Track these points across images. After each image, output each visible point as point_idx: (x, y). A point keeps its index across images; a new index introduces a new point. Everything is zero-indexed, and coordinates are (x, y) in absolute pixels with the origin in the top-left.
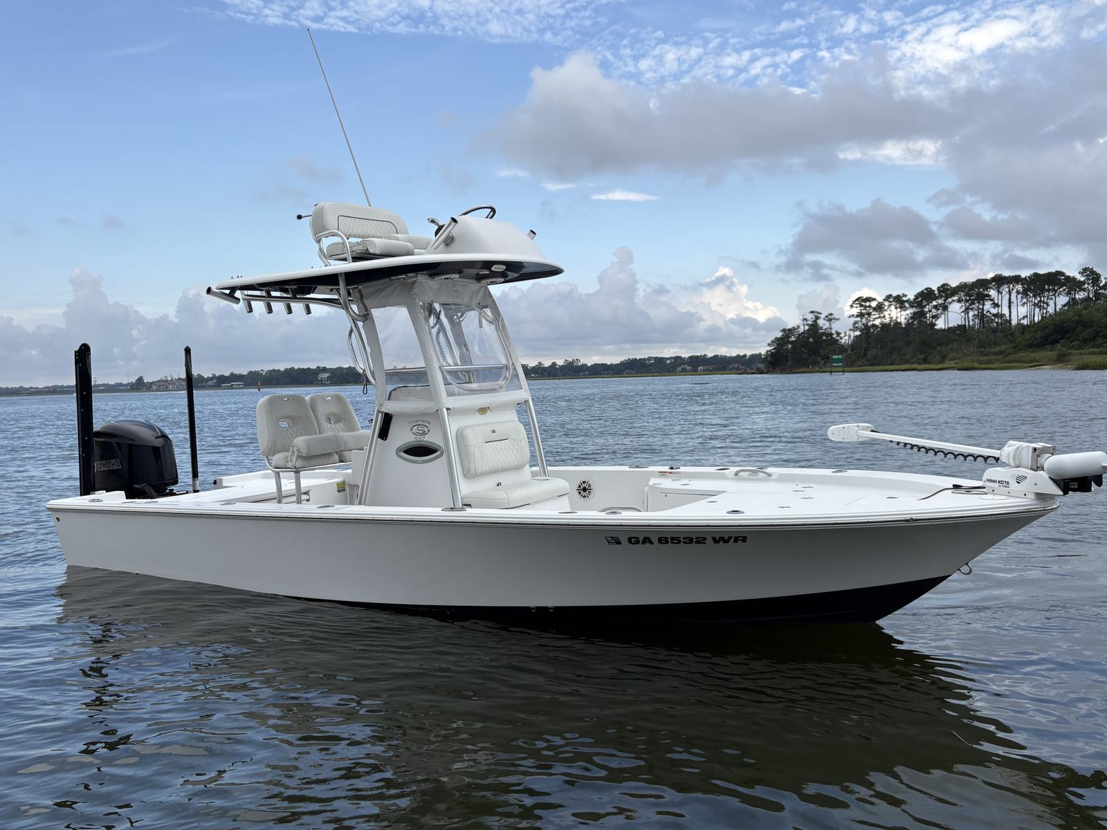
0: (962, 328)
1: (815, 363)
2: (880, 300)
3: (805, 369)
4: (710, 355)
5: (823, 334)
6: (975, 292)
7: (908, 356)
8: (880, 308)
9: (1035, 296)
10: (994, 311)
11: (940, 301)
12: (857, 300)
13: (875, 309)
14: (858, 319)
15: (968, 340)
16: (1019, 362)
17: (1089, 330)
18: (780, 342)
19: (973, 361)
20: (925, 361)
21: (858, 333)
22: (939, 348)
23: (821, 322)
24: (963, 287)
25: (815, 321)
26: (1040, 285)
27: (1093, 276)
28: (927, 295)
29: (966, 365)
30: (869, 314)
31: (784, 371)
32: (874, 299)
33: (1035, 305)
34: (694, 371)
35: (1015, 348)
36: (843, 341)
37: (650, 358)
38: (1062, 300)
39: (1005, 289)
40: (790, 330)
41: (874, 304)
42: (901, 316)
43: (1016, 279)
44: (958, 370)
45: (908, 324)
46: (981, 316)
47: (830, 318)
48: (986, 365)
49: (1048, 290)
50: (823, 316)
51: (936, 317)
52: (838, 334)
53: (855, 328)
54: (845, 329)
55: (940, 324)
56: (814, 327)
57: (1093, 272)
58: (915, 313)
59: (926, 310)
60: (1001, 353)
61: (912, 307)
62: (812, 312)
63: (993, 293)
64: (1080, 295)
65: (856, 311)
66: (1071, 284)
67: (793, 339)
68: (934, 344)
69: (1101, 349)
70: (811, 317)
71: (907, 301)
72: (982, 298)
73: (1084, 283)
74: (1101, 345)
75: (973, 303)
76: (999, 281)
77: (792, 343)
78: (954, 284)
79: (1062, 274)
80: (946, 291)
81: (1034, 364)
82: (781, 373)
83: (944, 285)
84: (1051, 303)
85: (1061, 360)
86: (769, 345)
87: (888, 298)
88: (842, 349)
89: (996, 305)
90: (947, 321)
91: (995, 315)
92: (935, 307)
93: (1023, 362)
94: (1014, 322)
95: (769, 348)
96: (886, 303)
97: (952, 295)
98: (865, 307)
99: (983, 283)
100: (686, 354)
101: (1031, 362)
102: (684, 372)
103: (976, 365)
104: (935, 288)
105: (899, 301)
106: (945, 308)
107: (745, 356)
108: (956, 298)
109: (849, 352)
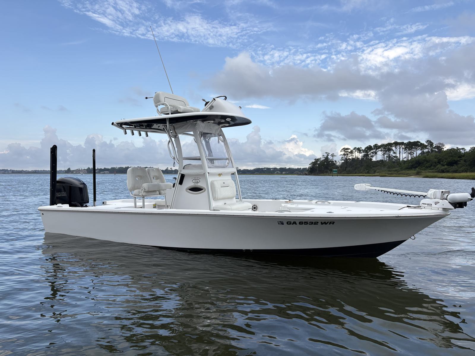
0: (382, 161)
1: (327, 172)
2: (352, 149)
3: (323, 174)
4: (287, 168)
5: (330, 161)
6: (387, 148)
7: (362, 170)
8: (352, 152)
9: (409, 150)
10: (394, 155)
11: (374, 151)
12: (343, 149)
13: (350, 153)
14: (343, 156)
15: (384, 165)
16: (403, 174)
17: (429, 163)
18: (314, 164)
19: (386, 173)
20: (368, 173)
21: (343, 161)
22: (373, 168)
23: (329, 157)
24: (383, 146)
25: (327, 156)
26: (411, 146)
27: (430, 143)
28: (369, 148)
29: (383, 175)
30: (348, 154)
31: (315, 175)
32: (350, 149)
33: (409, 153)
34: (281, 174)
35: (401, 169)
36: (337, 164)
37: (265, 168)
38: (419, 152)
39: (398, 147)
40: (318, 159)
41: (349, 151)
42: (360, 156)
43: (402, 143)
44: (380, 176)
45: (362, 159)
46: (389, 157)
47: (333, 155)
48: (391, 175)
49: (414, 148)
50: (330, 154)
51: (372, 156)
52: (336, 161)
54: (338, 160)
55: (374, 159)
56: (327, 158)
58: (365, 155)
59: (369, 153)
60: (396, 171)
61: (364, 152)
62: (326, 153)
63: (394, 148)
64: (426, 150)
65: (342, 153)
66: (423, 146)
67: (319, 163)
68: (371, 167)
69: (433, 170)
70: (326, 155)
71: (362, 150)
72: (390, 150)
73: (427, 146)
74: (433, 169)
75: (386, 152)
76: (396, 144)
77: (318, 164)
78: (379, 144)
79: (419, 142)
80: (377, 147)
81: (408, 175)
82: (314, 175)
83: (376, 145)
84: (415, 153)
85: (418, 174)
86: (310, 164)
87: (355, 148)
88: (337, 167)
89: (395, 153)
90: (376, 158)
91: (394, 157)
92: (372, 153)
93: (404, 174)
94: (401, 159)
95: (310, 166)
96: (354, 151)
97: (379, 148)
98: (346, 152)
99: (390, 144)
100: (278, 167)
101: (407, 174)
102: (277, 174)
103: (387, 175)
104: (372, 145)
105: (359, 150)
106: (376, 153)
107: (301, 168)
108: (380, 150)
109: (340, 168)
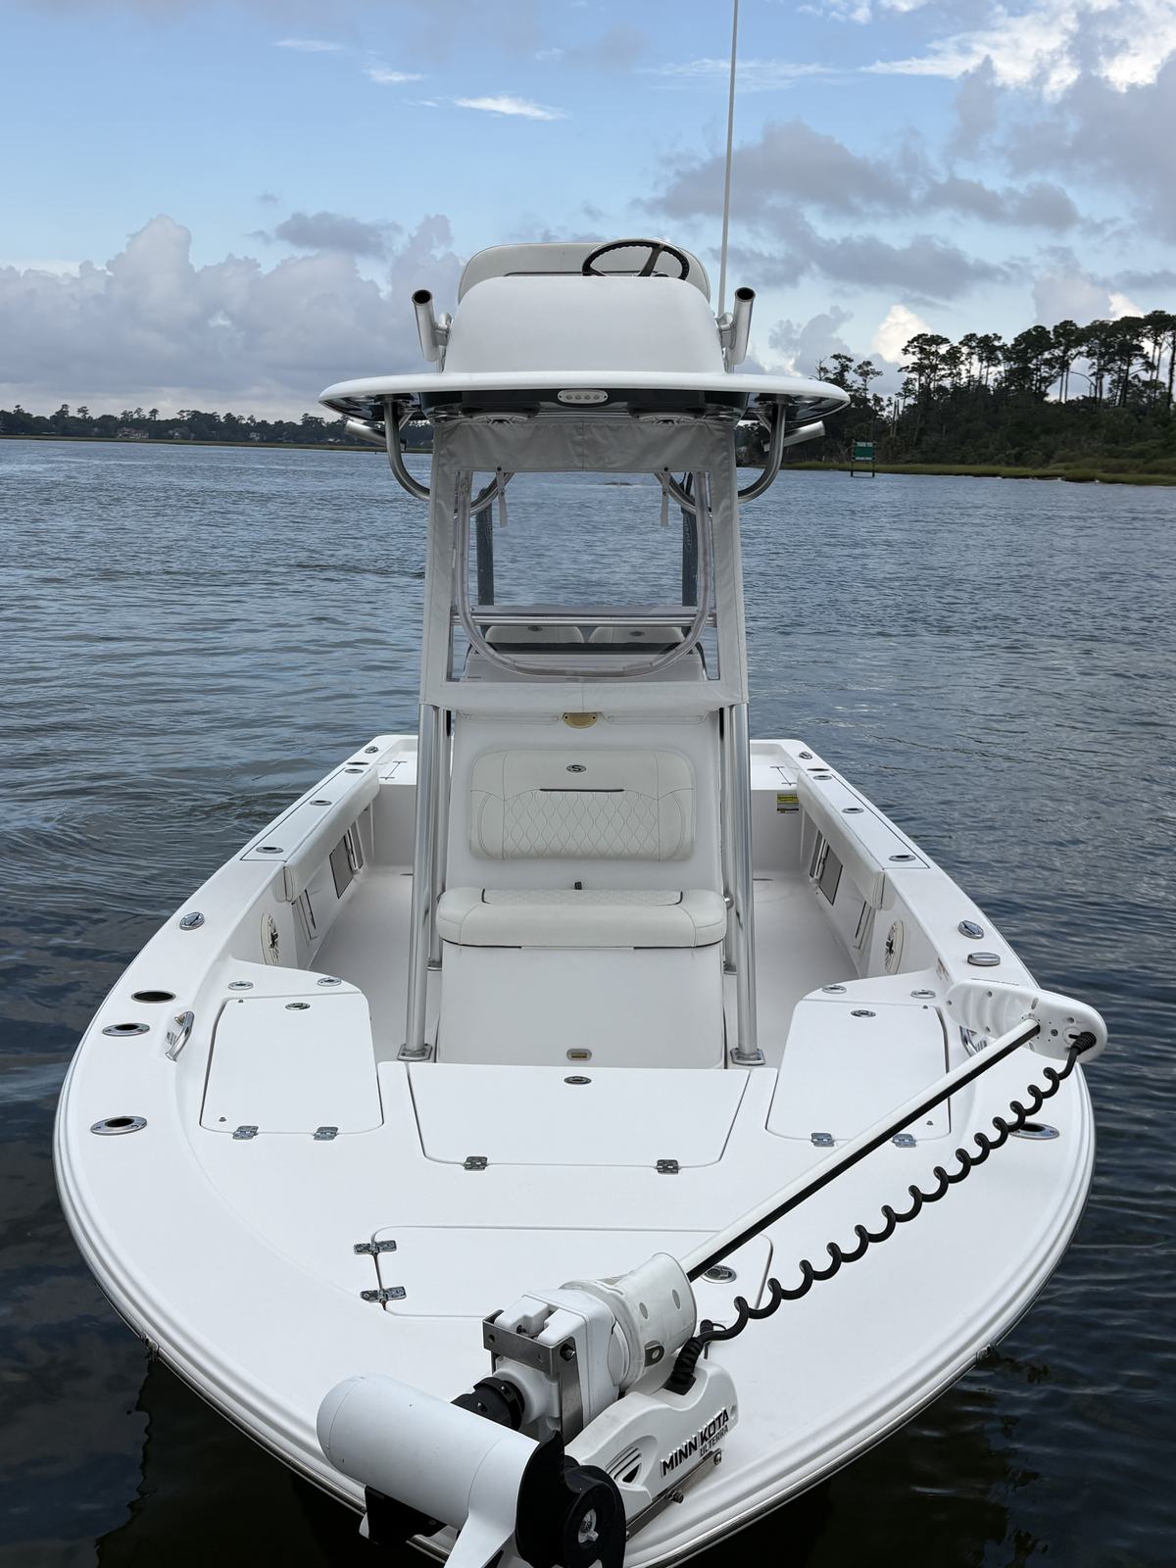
2: (955, 342)
3: (814, 462)
6: (1117, 340)
7: (991, 448)
8: (953, 357)
10: (1145, 376)
11: (1057, 352)
12: (915, 339)
13: (943, 359)
14: (914, 375)
15: (1096, 426)
20: (1019, 460)
21: (910, 401)
22: (1043, 439)
23: (850, 377)
24: (1099, 329)
25: (841, 374)
28: (1034, 340)
29: (1080, 472)
30: (934, 368)
32: (946, 341)
35: (1165, 446)
36: (885, 414)
39: (1168, 338)
41: (943, 349)
42: (993, 374)
45: (999, 391)
46: (1124, 383)
47: (865, 370)
50: (854, 365)
51: (1048, 381)
52: (878, 400)
53: (907, 391)
55: (1053, 395)
58: (1010, 372)
59: (1032, 366)
60: (1141, 454)
61: (1008, 359)
62: (836, 357)
65: (912, 359)
68: (1038, 430)
70: (833, 365)
71: (1000, 348)
72: (1130, 351)
75: (1111, 361)
76: (1159, 323)
78: (1083, 323)
80: (1069, 334)
83: (1065, 324)
87: (970, 338)
88: (882, 429)
89: (1150, 366)
90: (1065, 389)
91: (1146, 384)
92: (1047, 362)
96: (965, 350)
97: (1078, 342)
98: (929, 354)
99: (1130, 325)
105: (987, 347)
106: (1064, 365)
108: (1084, 349)
109: (892, 435)
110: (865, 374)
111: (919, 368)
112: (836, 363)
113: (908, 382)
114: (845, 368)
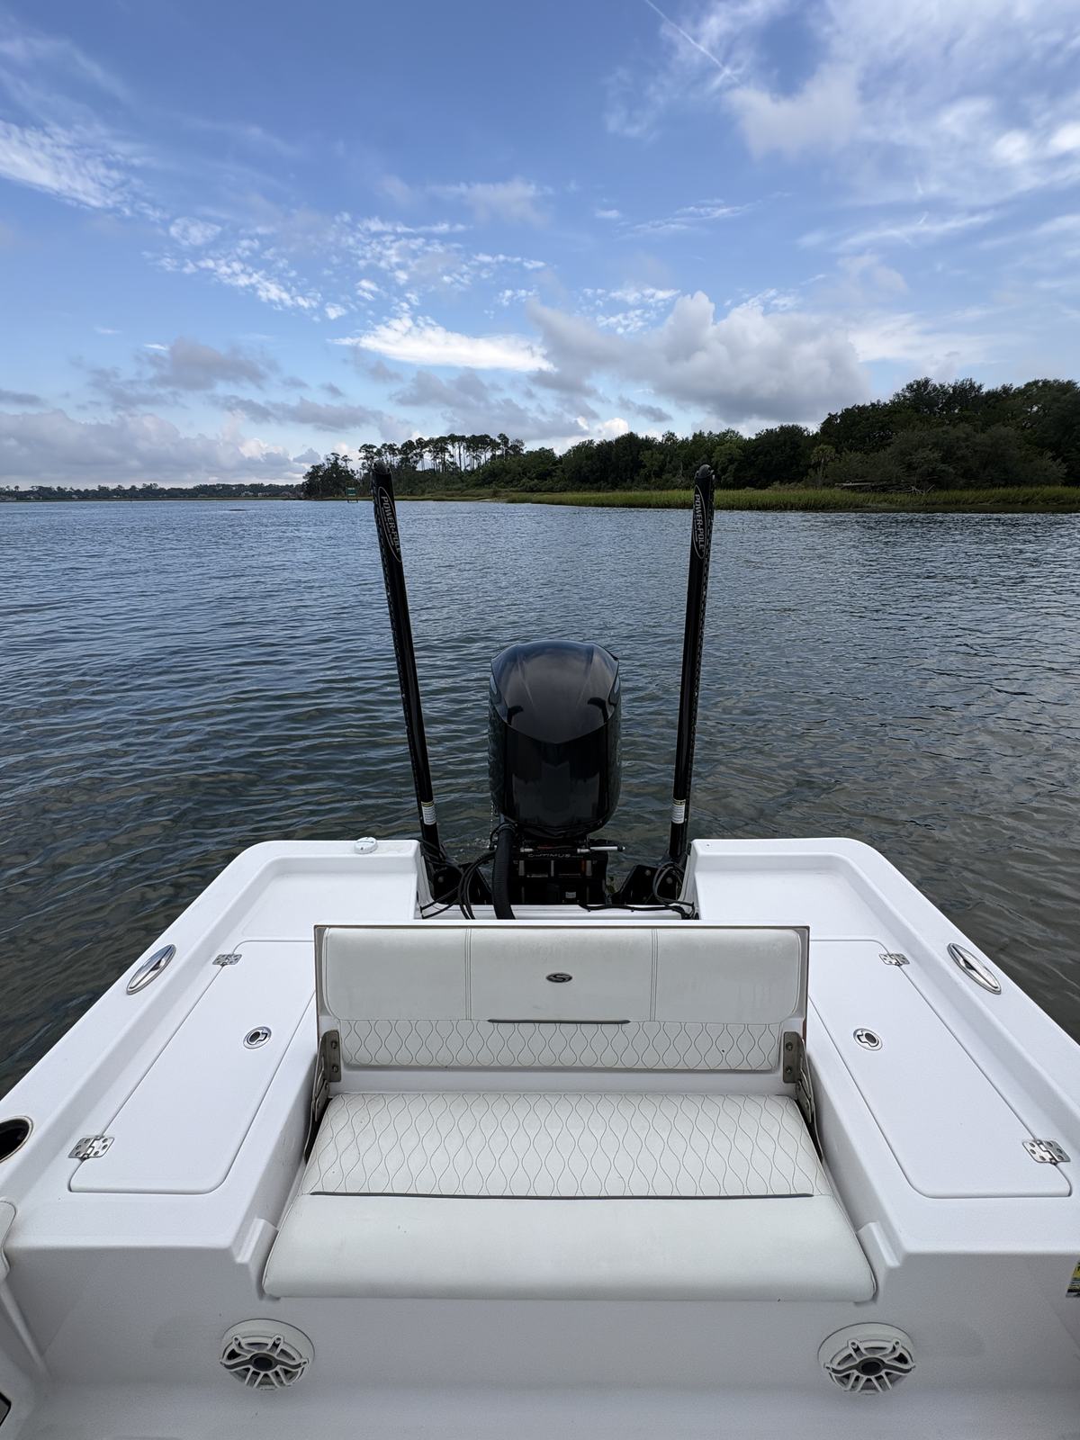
0: (432, 471)
1: (338, 493)
2: (379, 447)
3: (332, 497)
4: (266, 484)
5: (342, 471)
6: (439, 445)
7: (401, 489)
8: (379, 453)
9: (473, 451)
10: (451, 460)
11: (418, 451)
12: (363, 446)
13: (375, 454)
14: (365, 461)
15: (438, 480)
16: (470, 496)
17: (509, 476)
18: (312, 475)
19: (442, 495)
20: (412, 493)
21: (366, 471)
22: (420, 485)
23: (340, 462)
24: (431, 441)
25: (336, 461)
26: (477, 443)
28: (409, 446)
29: (439, 497)
30: (373, 458)
31: (316, 499)
32: (375, 447)
33: (474, 457)
35: (467, 486)
36: (356, 477)
37: (218, 485)
38: (489, 455)
39: (457, 445)
40: (318, 467)
41: (375, 450)
42: (395, 460)
43: (462, 439)
44: (434, 500)
45: (399, 467)
46: (444, 463)
47: (345, 459)
48: (451, 498)
49: (481, 448)
50: (341, 457)
51: (416, 462)
52: (353, 471)
53: (364, 468)
54: (357, 468)
55: (419, 468)
56: (335, 465)
57: (505, 438)
58: (402, 459)
59: (410, 456)
60: (459, 489)
61: (400, 454)
62: (333, 454)
63: (450, 447)
64: (498, 453)
65: (363, 455)
66: (495, 446)
67: (321, 474)
68: (417, 482)
69: (516, 489)
71: (397, 449)
72: (444, 450)
73: (499, 444)
74: (516, 486)
75: (438, 454)
76: (453, 439)
77: (320, 476)
78: (426, 439)
79: (489, 437)
80: (421, 444)
81: (479, 498)
83: (420, 439)
84: (483, 457)
85: (495, 496)
86: (304, 478)
87: (384, 445)
88: (356, 483)
89: (452, 456)
90: (423, 466)
91: (452, 463)
92: (415, 455)
93: (474, 496)
94: (462, 470)
95: (305, 480)
96: (383, 450)
97: (425, 447)
98: (369, 452)
99: (442, 440)
101: (478, 496)
103: (444, 497)
104: (414, 441)
105: (391, 449)
106: (422, 456)
107: (292, 486)
108: (427, 449)
109: (361, 485)
110: (346, 461)
111: (366, 458)
112: (333, 456)
113: (363, 464)
114: (337, 459)
